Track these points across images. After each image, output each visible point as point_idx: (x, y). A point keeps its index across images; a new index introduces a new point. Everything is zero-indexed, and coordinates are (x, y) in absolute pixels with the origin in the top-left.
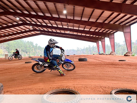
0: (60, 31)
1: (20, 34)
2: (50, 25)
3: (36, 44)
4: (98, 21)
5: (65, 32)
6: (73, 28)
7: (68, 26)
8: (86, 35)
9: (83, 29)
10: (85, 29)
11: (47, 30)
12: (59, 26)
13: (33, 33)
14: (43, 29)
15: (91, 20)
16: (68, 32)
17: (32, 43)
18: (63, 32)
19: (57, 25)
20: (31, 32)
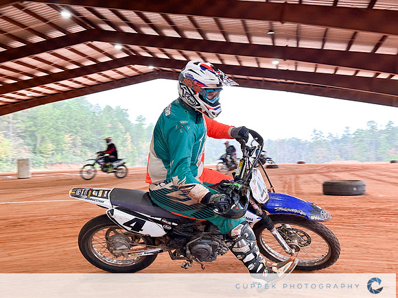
0: (239, 61)
1: (75, 79)
2: (196, 36)
3: (140, 119)
5: (258, 63)
6: (295, 42)
7: (273, 37)
8: (357, 72)
12: (234, 39)
13: (126, 70)
15: (382, 4)
16: (273, 64)
17: (121, 114)
18: (249, 62)
19: (225, 34)
20: (119, 69)
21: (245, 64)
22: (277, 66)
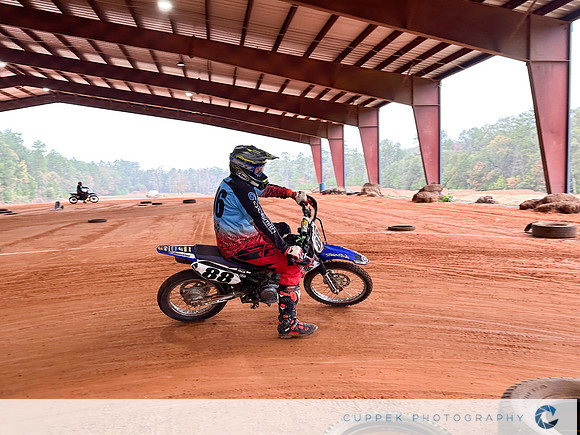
0: (150, 90)
2: (99, 60)
4: (315, 55)
5: (171, 93)
6: (207, 76)
7: (184, 69)
8: (267, 110)
9: (252, 85)
10: (263, 87)
11: (86, 83)
12: (143, 66)
13: (14, 91)
14: (65, 77)
15: (285, 49)
16: (188, 96)
18: (161, 92)
19: (131, 61)
21: (157, 93)
22: (191, 98)
